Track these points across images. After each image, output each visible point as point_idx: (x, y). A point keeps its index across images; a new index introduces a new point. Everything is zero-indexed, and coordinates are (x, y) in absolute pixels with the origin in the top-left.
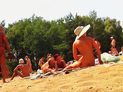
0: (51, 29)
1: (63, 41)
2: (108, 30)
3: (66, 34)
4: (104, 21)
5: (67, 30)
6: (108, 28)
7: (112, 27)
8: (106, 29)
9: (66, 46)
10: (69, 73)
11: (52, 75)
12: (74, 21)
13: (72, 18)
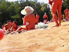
0: (11, 6)
1: (17, 14)
2: (43, 9)
3: (19, 10)
4: (41, 4)
5: (20, 8)
6: (42, 8)
7: (45, 8)
8: (41, 9)
9: (19, 16)
10: (20, 33)
11: (10, 34)
12: (25, 3)
13: (24, 1)
